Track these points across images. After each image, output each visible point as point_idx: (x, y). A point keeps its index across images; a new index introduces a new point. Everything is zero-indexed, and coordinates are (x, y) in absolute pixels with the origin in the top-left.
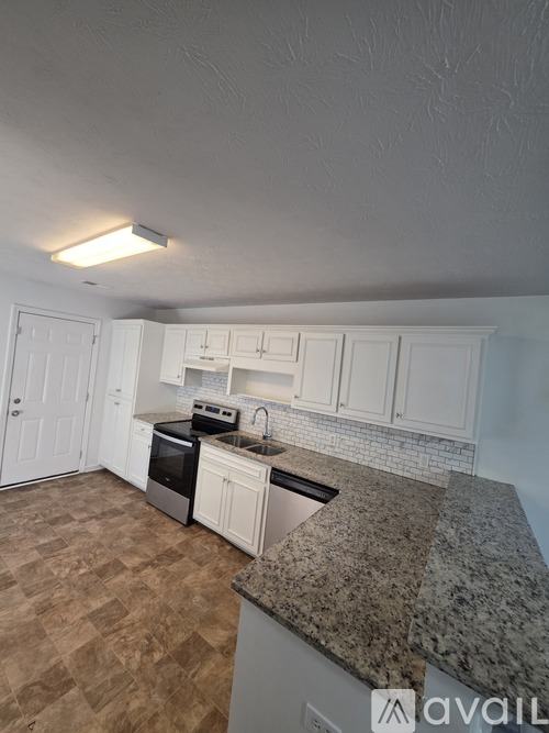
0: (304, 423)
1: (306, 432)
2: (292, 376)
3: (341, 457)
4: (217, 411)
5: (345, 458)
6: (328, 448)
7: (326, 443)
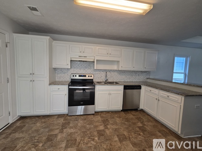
0: (116, 74)
1: (117, 77)
2: (119, 61)
3: (126, 81)
4: (85, 76)
5: (127, 81)
6: (123, 80)
7: (122, 78)
